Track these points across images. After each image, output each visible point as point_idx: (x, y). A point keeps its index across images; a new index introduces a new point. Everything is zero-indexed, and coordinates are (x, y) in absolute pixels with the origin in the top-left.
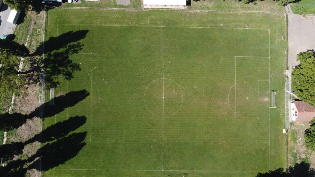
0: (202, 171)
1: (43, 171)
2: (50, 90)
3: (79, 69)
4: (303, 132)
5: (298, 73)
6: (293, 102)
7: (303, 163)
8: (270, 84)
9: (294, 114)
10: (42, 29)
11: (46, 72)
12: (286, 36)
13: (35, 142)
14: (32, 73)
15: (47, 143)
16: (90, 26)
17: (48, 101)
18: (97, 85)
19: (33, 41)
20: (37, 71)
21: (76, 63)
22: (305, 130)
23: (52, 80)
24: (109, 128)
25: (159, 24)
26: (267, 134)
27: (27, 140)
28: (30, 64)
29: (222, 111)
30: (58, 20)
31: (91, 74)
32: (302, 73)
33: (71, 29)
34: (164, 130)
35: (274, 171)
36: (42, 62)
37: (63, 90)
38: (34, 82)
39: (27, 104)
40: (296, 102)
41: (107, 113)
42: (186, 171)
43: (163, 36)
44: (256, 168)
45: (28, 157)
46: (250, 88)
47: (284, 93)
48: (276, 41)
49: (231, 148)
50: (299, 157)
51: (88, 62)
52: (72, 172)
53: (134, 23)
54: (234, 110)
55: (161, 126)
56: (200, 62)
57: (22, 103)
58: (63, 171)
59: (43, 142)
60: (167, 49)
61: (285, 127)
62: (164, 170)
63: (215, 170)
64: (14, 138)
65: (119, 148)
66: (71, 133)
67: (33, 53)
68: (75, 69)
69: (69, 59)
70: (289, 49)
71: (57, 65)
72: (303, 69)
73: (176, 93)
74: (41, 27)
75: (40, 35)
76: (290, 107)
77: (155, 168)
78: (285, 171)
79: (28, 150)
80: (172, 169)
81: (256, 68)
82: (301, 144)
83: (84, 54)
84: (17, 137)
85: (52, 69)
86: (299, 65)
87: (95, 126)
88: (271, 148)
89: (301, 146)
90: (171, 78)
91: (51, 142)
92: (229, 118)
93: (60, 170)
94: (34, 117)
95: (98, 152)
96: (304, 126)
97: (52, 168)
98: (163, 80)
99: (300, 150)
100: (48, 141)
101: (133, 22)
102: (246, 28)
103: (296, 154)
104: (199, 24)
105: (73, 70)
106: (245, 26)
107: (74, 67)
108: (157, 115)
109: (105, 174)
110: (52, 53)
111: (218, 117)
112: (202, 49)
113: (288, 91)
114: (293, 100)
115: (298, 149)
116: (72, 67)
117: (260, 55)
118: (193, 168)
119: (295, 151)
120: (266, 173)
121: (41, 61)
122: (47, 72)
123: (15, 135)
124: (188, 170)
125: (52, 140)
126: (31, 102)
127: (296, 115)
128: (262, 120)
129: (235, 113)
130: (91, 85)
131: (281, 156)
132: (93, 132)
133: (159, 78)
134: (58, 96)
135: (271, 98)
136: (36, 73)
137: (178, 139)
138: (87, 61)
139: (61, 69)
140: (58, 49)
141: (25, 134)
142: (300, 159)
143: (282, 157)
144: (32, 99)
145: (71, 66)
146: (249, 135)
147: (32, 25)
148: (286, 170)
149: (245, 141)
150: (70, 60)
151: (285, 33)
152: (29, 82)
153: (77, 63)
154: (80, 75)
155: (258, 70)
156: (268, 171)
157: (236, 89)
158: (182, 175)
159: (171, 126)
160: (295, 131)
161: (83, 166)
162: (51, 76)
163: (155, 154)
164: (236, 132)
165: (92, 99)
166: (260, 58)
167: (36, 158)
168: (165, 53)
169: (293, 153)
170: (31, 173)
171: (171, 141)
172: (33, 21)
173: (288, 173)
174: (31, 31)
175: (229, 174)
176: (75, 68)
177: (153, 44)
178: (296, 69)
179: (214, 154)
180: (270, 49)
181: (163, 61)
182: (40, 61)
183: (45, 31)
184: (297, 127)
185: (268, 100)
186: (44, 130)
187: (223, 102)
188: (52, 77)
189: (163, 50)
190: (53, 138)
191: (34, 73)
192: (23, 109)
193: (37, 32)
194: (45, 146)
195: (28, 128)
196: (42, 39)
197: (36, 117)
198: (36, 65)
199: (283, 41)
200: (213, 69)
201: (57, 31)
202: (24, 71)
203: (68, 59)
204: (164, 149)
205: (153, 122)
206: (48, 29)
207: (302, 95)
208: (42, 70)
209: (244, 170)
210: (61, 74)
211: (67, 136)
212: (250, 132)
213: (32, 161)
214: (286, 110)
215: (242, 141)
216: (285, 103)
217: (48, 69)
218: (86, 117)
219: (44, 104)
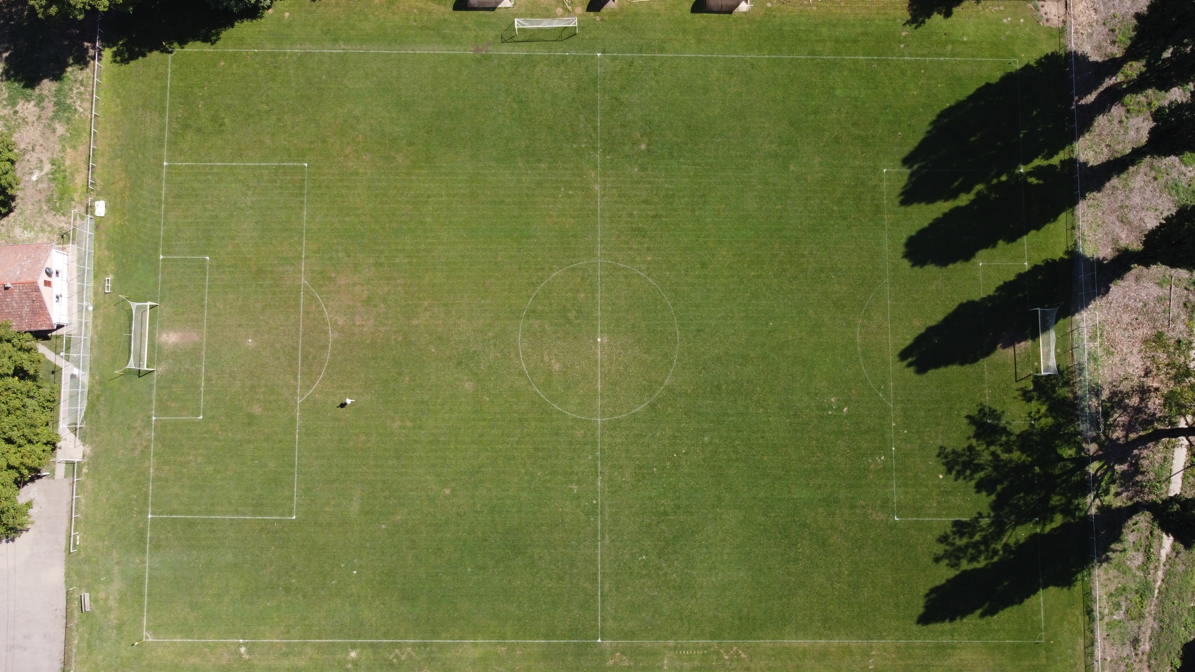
0: (443, 50)
1: (1062, 52)
2: (1058, 366)
3: (946, 457)
4: (20, 205)
5: (28, 447)
6: (59, 327)
7: (31, 82)
8: (150, 402)
9: (54, 275)
10: (1106, 619)
11: (1075, 442)
12: (72, 613)
13: (1100, 162)
14: (1133, 436)
15: (1056, 160)
16: (909, 637)
17: (1061, 322)
18: (871, 389)
19: (1139, 568)
20: (1114, 443)
21: (960, 481)
22: (12, 215)
23: (1050, 410)
24: (815, 219)
25: (623, 653)
26: (174, 197)
27: (1131, 169)
28: (1143, 473)
29: (358, 288)
30: (1044, 661)
31: (897, 433)
32: (13, 448)
33: (988, 624)
34: (597, 210)
35: (151, 51)
36: (1096, 480)
37: (1004, 365)
38: (1121, 400)
39: (1145, 310)
40: (44, 328)
41: (823, 275)
42: (506, 50)
43: (603, 602)
44: (222, 64)
45: (1123, 105)
46: (238, 383)
47: (95, 366)
48: (117, 585)
49: (324, 141)
50: (45, 104)
51: (910, 483)
52: (949, 47)
53: (727, 652)
54: (306, 293)
55: (607, 226)
56: (448, 491)
57: (1164, 311)
58: (987, 54)
59: (1071, 163)
60: (587, 543)
61: (97, 227)
62: (593, 57)
63: (390, 54)
64: (1182, 177)
65: (772, 142)
66: (964, 200)
67: (1135, 518)
68: (963, 455)
69: (987, 496)
70: (63, 555)
71: (1037, 469)
72: (10, 467)
73: (546, 358)
74: (1110, 625)
75: (1111, 595)
76: (69, 309)
77: (631, 64)
78: (108, 53)
79: (1126, 133)
80: (564, 59)
81: (210, 468)
82: (32, 157)
83: (929, 516)
84: (1170, 182)
85: (1056, 453)
86: (25, 483)
87: (871, 223)
88: (159, 141)
89: (33, 150)
90: (570, 423)
91: (1038, 162)
92: (331, 258)
93: (997, 57)
94: (1109, 257)
95: (854, 124)
96: (18, 231)
97: (1027, 68)
98: (603, 412)
99: (38, 133)
100: (1051, 166)
101: (731, 660)
102: (245, 644)
103: (56, 116)
104: (449, 655)
105: (970, 448)
106: (249, 652)
107: (966, 465)
108: (623, 268)
109: (823, 41)
110: (1059, 520)
111: (374, 265)
112: (439, 549)
113: (76, 371)
114: (57, 337)
115: (48, 139)
116: (976, 462)
117: (191, 524)
118: (478, 61)
119: (60, 129)
120: (182, 43)
121: (1099, 487)
122: (1072, 439)
123: (1181, 189)
124: (500, 57)
125: (1038, 172)
126: (1126, 318)
127: (49, 274)
128: (192, 253)
129: (303, 281)
130: (895, 388)
131: (120, 108)
132: (876, 202)
133: (619, 421)
134: (1024, 346)
135: (152, 345)
136: (1118, 434)
137: (540, 174)
138: (914, 486)
139: (1016, 455)
140: (1034, 538)
141: (1142, 191)
142: (41, 99)
143: (117, 106)
144: (1125, 329)
145: (979, 468)
146: (250, 193)
147: (1148, 634)
148: (100, 55)
149: (266, 168)
150: (984, 493)
151: (77, 625)
152: (1142, 400)
153: (956, 480)
154: (941, 428)
155: (199, 460)
156: (177, 49)
157: (296, 380)
158: (522, 38)
159: (567, 226)
160: (54, 209)
161: (909, 73)
162: (1057, 426)
163: (630, 117)
164: (302, 202)
165: (887, 334)
166: (191, 513)
167: (1093, 103)
168: (596, 526)
169: (68, 121)
170: (1105, 44)
171: (566, 166)
172: (1143, 653)
173: (94, 43)
174: (1150, 608)
175: (335, 40)
176: (960, 460)
177: (645, 565)
178: (36, 464)
179: (394, 115)
180: (144, 553)
181: (603, 493)
182: (1103, 484)
183: (1092, 611)
184: (45, 226)
185: (164, 336)
186: (1071, 210)
187: (354, 325)
188: (1050, 420)
189: (603, 538)
190: (1033, 180)
191: (1126, 436)
192: (1156, 291)
193: (1123, 608)
194: (1063, 148)
195: (1131, 216)
196: (1103, 577)
197: (1104, 259)
198: (1118, 468)
199: (89, 589)
200: (390, 463)
201: (1045, 610)
202: (1165, 440)
203: (993, 497)
204: (594, 135)
205: (639, 243)
206: (1081, 620)
207: (20, 353)
208: (1093, 448)
209: (274, 55)
210: (1018, 432)
211: (979, 187)
212: (244, 205)
213: (1107, 89)
214: (89, 294)
215: (278, 168)
216: (90, 324)
217: (1068, 452)
218: (906, 263)
219: (1077, 310)
